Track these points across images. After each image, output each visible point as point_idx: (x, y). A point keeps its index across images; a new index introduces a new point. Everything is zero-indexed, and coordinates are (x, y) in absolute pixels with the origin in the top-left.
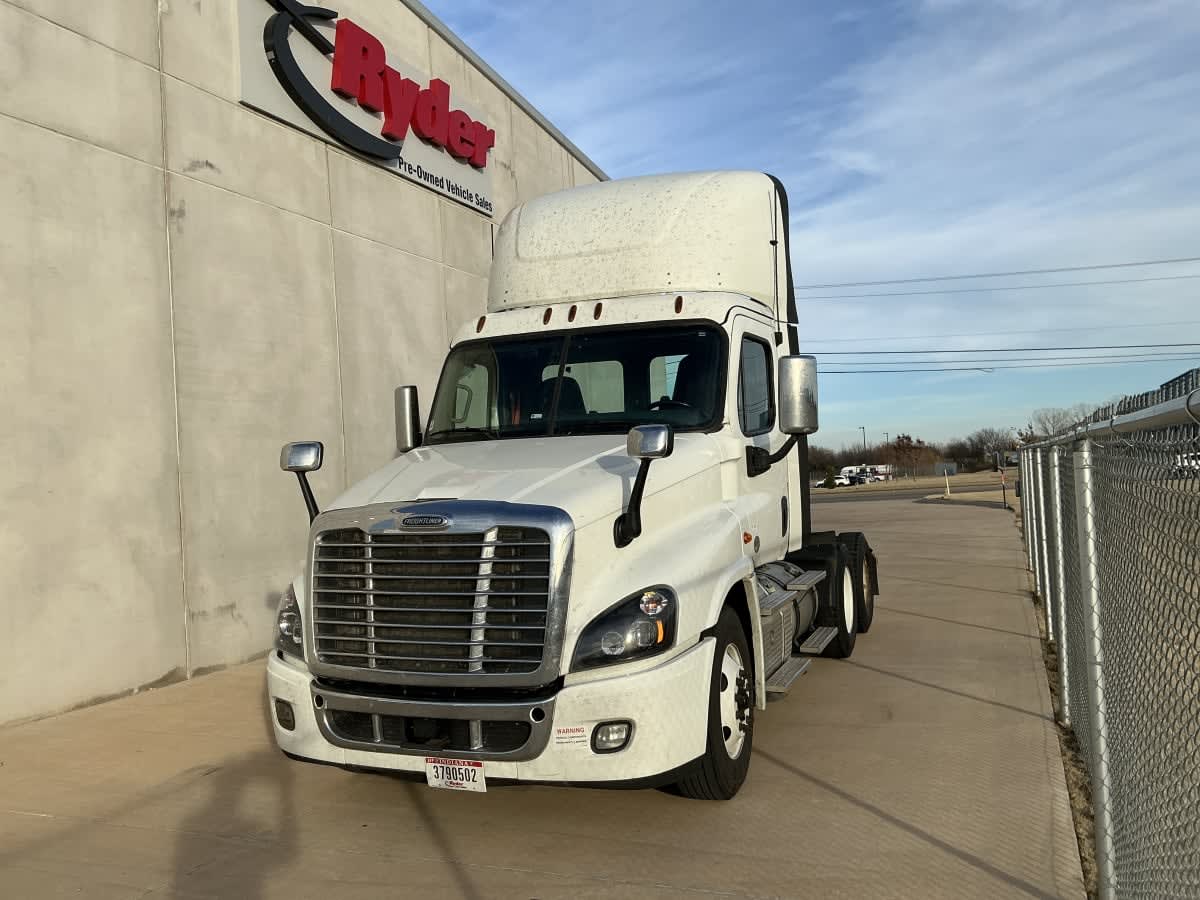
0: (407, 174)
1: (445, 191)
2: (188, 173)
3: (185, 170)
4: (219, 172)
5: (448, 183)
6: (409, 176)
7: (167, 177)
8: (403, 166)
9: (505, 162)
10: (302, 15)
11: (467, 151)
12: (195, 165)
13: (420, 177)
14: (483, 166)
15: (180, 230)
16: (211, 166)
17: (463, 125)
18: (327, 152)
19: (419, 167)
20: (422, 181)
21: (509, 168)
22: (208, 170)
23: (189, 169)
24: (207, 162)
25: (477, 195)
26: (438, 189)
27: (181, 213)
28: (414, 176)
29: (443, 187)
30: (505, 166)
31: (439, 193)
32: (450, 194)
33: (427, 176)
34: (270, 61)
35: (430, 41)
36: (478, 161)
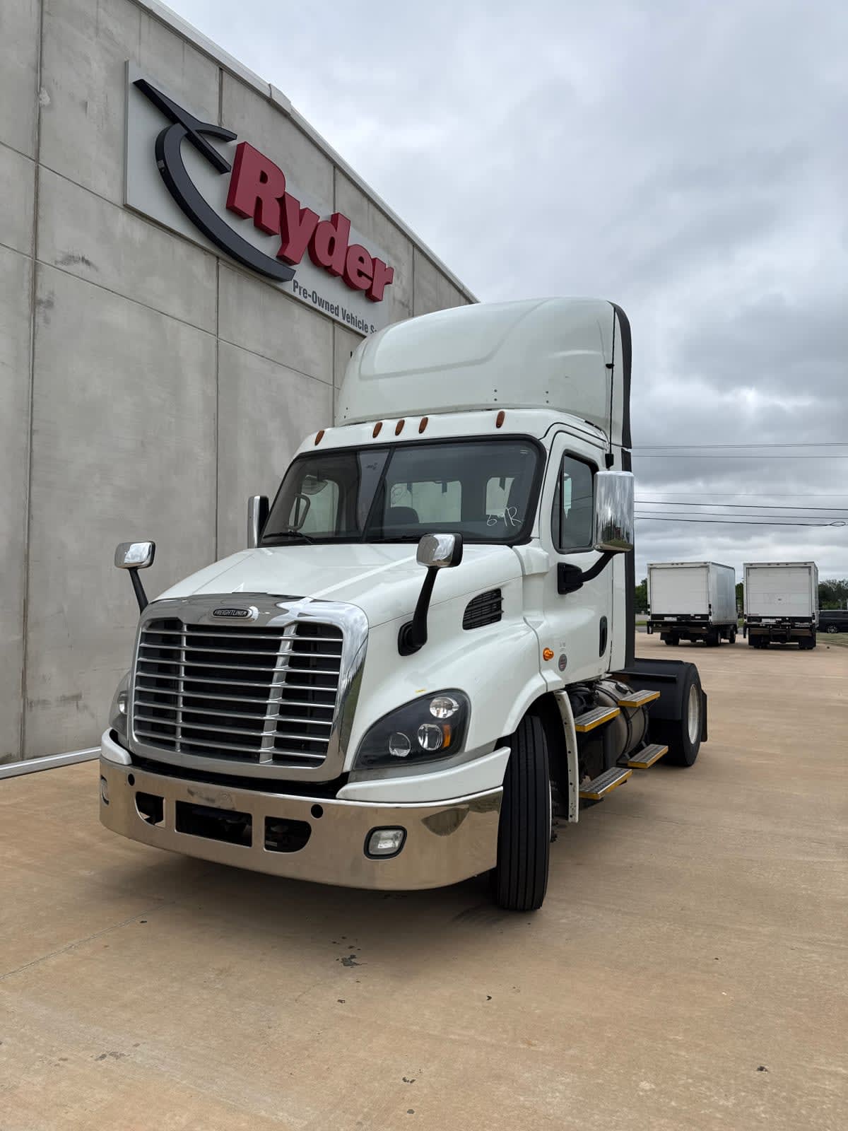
0: (301, 297)
1: (340, 319)
2: (59, 266)
3: (56, 262)
4: (97, 269)
5: (344, 312)
6: (303, 299)
7: (36, 267)
8: (297, 290)
9: (403, 300)
10: (197, 131)
11: (364, 283)
12: (70, 259)
13: (315, 303)
14: (379, 300)
15: (47, 321)
16: (87, 263)
17: (361, 259)
18: (218, 267)
19: (314, 292)
20: (316, 306)
21: (407, 306)
22: (82, 266)
23: (62, 263)
24: (83, 259)
25: (372, 326)
26: (333, 316)
27: (50, 304)
28: (309, 301)
29: (338, 315)
30: (403, 304)
31: (334, 321)
32: (345, 322)
33: (321, 302)
34: (160, 170)
35: (334, 180)
36: (374, 293)
